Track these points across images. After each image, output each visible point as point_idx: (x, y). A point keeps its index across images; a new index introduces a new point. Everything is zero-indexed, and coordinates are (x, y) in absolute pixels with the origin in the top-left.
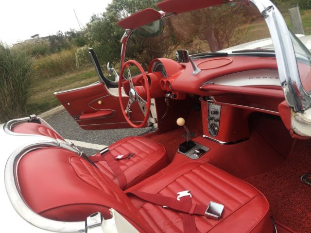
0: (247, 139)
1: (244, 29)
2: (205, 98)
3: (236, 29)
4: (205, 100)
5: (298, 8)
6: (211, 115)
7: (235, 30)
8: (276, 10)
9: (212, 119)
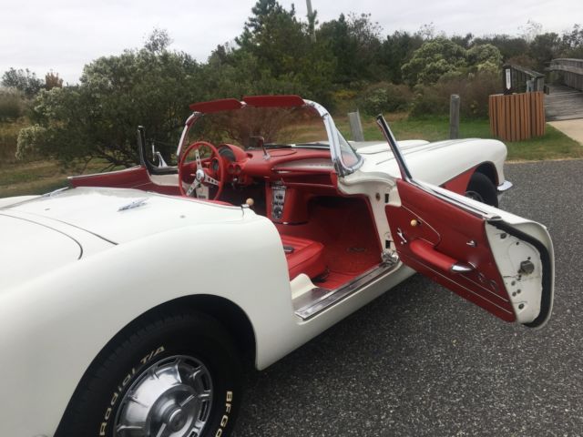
0: (306, 223)
1: (293, 132)
2: (271, 184)
3: (283, 130)
4: (270, 186)
5: (358, 113)
6: (276, 200)
7: (281, 131)
8: (330, 116)
9: (276, 204)
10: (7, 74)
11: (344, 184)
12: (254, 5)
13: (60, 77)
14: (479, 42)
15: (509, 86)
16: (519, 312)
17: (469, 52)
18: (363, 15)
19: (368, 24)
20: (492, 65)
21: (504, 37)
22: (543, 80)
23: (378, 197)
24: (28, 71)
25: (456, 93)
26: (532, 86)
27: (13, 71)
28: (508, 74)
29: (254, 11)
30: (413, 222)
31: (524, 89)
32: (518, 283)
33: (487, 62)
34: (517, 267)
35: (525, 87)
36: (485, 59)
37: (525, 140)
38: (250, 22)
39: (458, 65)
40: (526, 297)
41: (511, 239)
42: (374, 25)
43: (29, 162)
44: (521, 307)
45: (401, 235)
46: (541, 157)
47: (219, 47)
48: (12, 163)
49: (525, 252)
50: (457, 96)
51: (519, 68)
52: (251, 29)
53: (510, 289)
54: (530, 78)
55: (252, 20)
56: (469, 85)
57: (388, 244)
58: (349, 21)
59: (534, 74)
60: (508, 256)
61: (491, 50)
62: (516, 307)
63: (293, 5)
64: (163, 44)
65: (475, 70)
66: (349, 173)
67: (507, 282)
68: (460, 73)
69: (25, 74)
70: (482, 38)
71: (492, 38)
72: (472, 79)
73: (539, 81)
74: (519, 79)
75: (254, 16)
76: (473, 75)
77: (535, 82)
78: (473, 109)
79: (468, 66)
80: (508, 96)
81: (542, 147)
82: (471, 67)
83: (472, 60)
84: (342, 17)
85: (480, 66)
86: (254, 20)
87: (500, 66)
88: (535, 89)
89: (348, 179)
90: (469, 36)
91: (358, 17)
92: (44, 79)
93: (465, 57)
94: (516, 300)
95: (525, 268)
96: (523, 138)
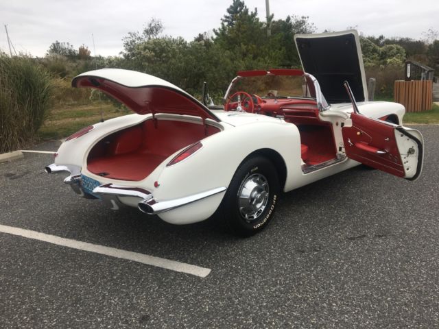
10: (54, 44)
11: (322, 116)
12: (229, 7)
13: (89, 50)
14: (388, 42)
15: (409, 75)
16: (407, 172)
17: (381, 49)
18: (303, 17)
19: (306, 24)
20: (397, 60)
21: (407, 39)
22: (433, 73)
23: (337, 124)
24: (68, 44)
25: (374, 77)
26: (425, 76)
27: (58, 43)
28: (409, 67)
29: (229, 11)
30: (358, 133)
31: (419, 78)
32: (407, 158)
33: (394, 58)
34: (407, 150)
35: (420, 77)
36: (393, 56)
37: (417, 112)
38: (224, 19)
39: (373, 59)
40: (410, 165)
41: (405, 137)
42: (310, 25)
43: (80, 105)
44: (408, 169)
45: (349, 141)
46: (427, 122)
47: (200, 34)
48: (69, 105)
49: (411, 144)
50: (374, 79)
51: (417, 63)
52: (226, 24)
53: (403, 160)
54: (425, 70)
55: (226, 17)
56: (380, 73)
57: (340, 149)
58: (293, 21)
59: (427, 69)
60: (403, 145)
61: (398, 49)
62: (405, 169)
63: (256, 9)
64: (157, 30)
65: (385, 63)
66: (325, 110)
67: (402, 157)
68: (374, 64)
69: (66, 46)
70: (390, 39)
71: (398, 39)
72: (382, 70)
73: (430, 73)
74: (417, 72)
75: (228, 15)
76: (383, 67)
77: (427, 75)
78: (382, 90)
79: (380, 60)
80: (407, 82)
81: (428, 117)
82: (382, 61)
83: (384, 56)
84: (289, 19)
85: (389, 60)
86: (228, 17)
87: (404, 61)
88: (427, 79)
89: (324, 113)
90: (381, 37)
91: (300, 19)
92: (78, 49)
93: (378, 53)
94: (405, 166)
95: (411, 151)
96: (416, 110)
